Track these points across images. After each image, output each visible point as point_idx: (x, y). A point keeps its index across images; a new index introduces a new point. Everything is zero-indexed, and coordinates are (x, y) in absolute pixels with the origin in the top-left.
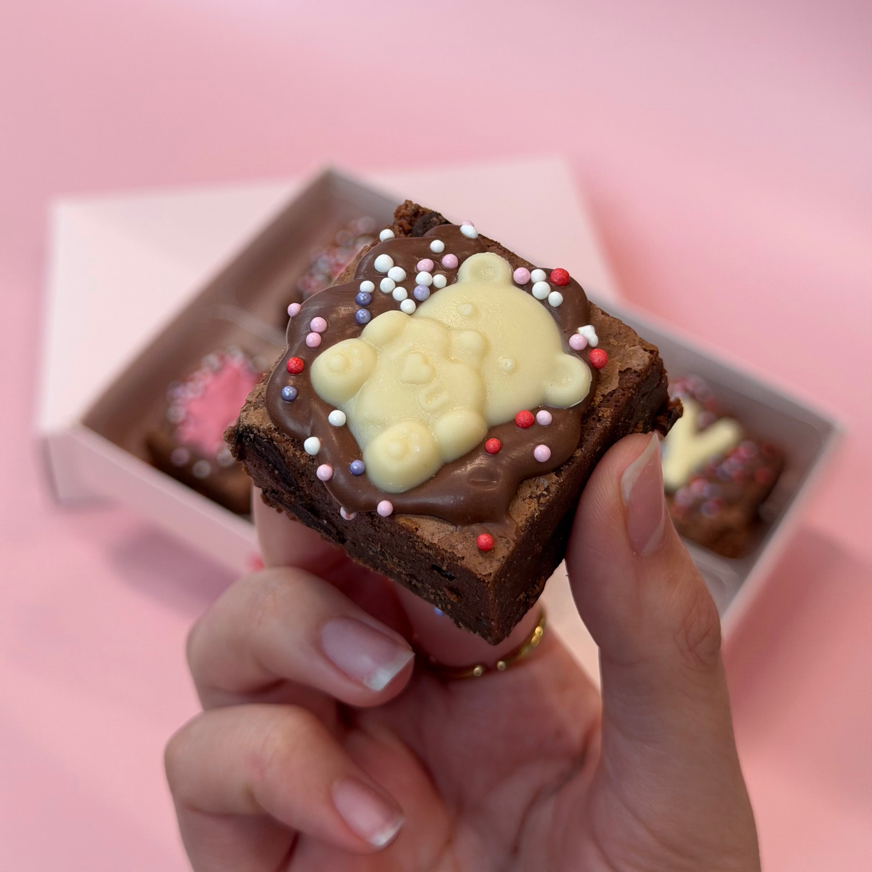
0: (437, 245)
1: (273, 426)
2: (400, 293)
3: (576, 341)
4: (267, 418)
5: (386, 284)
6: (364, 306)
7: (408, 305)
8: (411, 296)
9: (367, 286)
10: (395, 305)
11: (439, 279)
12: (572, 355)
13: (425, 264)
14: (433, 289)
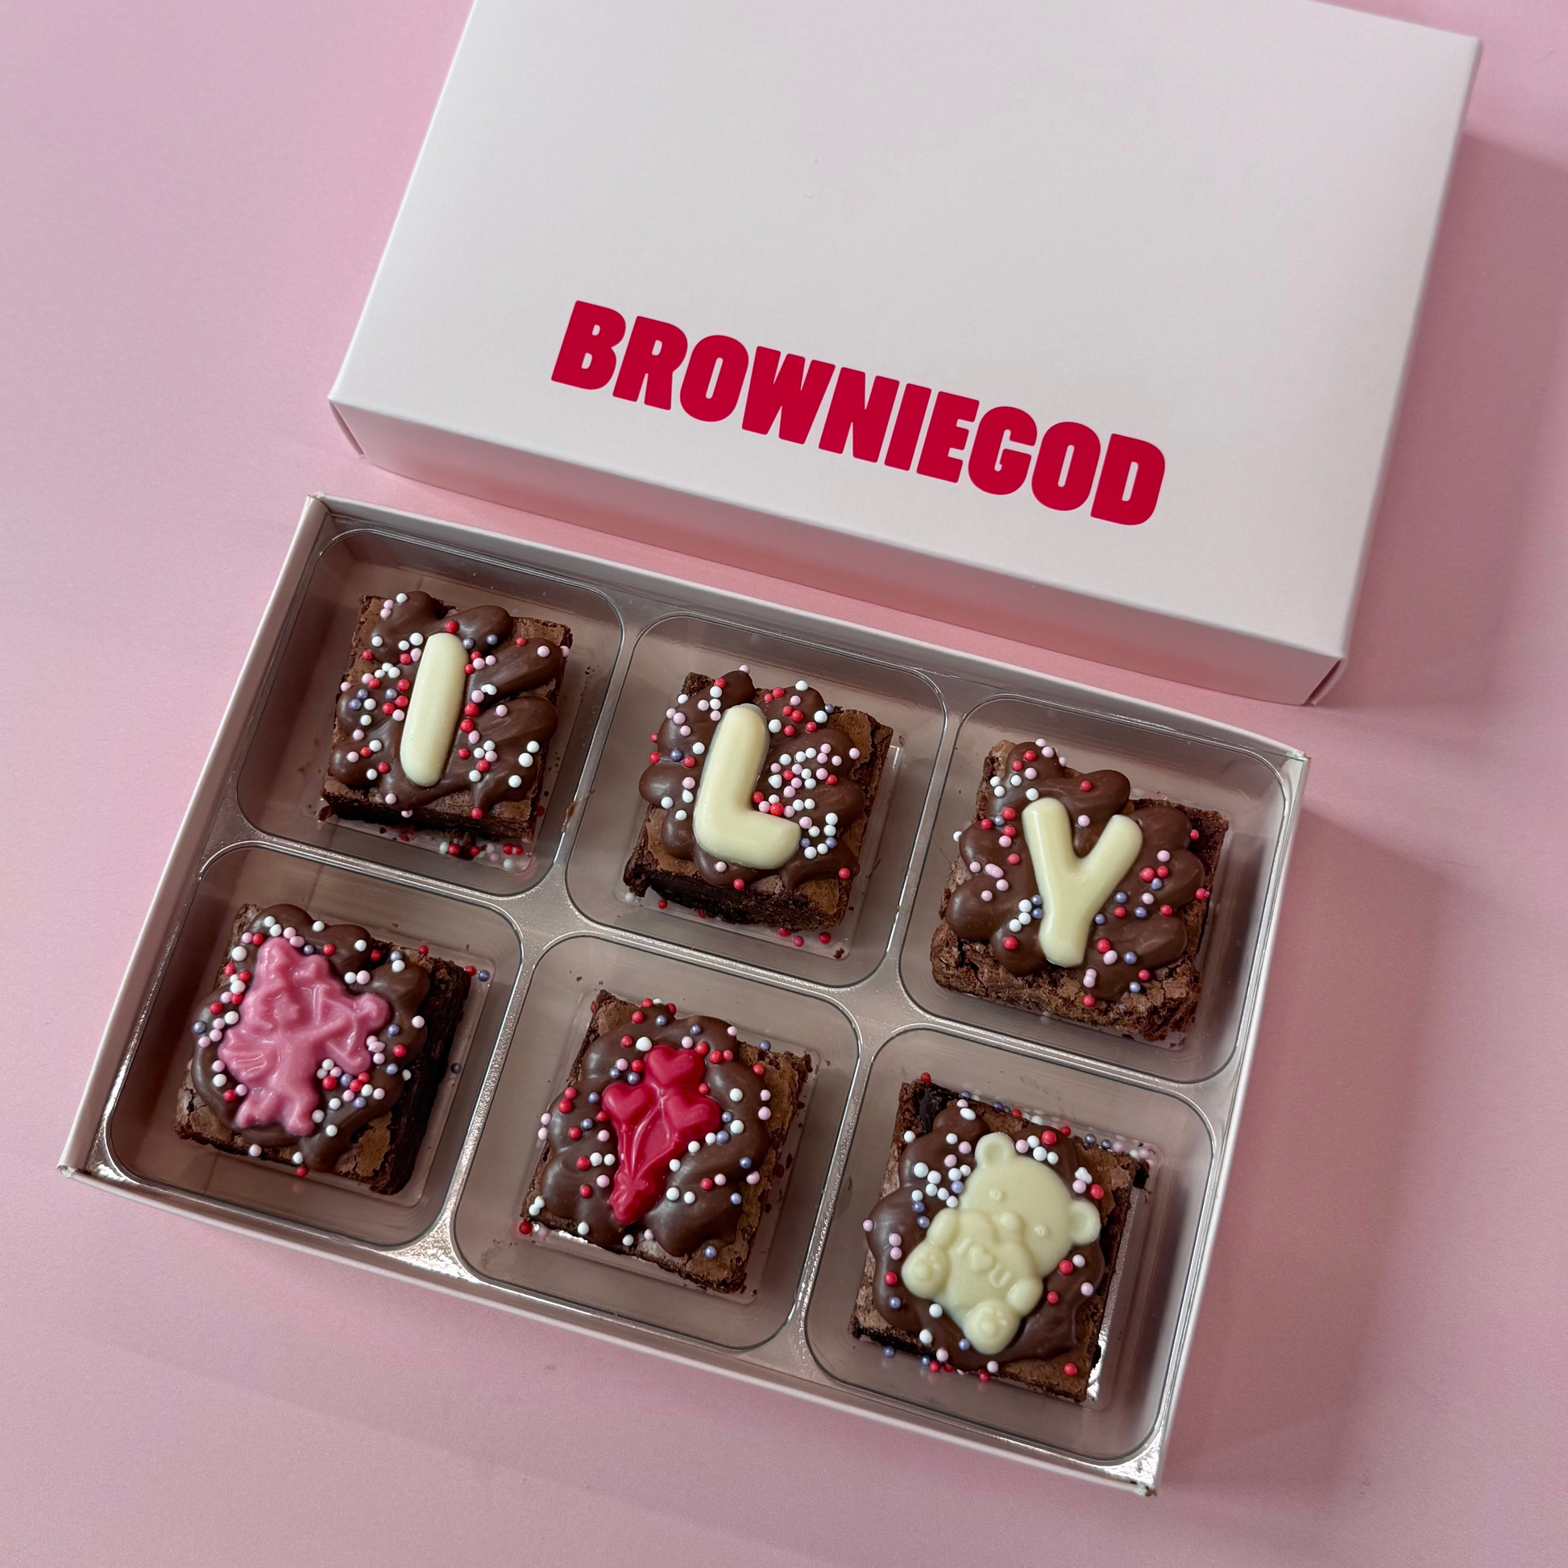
0: (951, 1138)
1: (890, 1326)
2: (942, 1193)
3: (1078, 1187)
4: (882, 1319)
5: (930, 1189)
6: (921, 1214)
7: (951, 1201)
8: (951, 1193)
9: (916, 1195)
10: (943, 1205)
11: (965, 1169)
12: (1078, 1200)
13: (949, 1160)
14: (963, 1179)
